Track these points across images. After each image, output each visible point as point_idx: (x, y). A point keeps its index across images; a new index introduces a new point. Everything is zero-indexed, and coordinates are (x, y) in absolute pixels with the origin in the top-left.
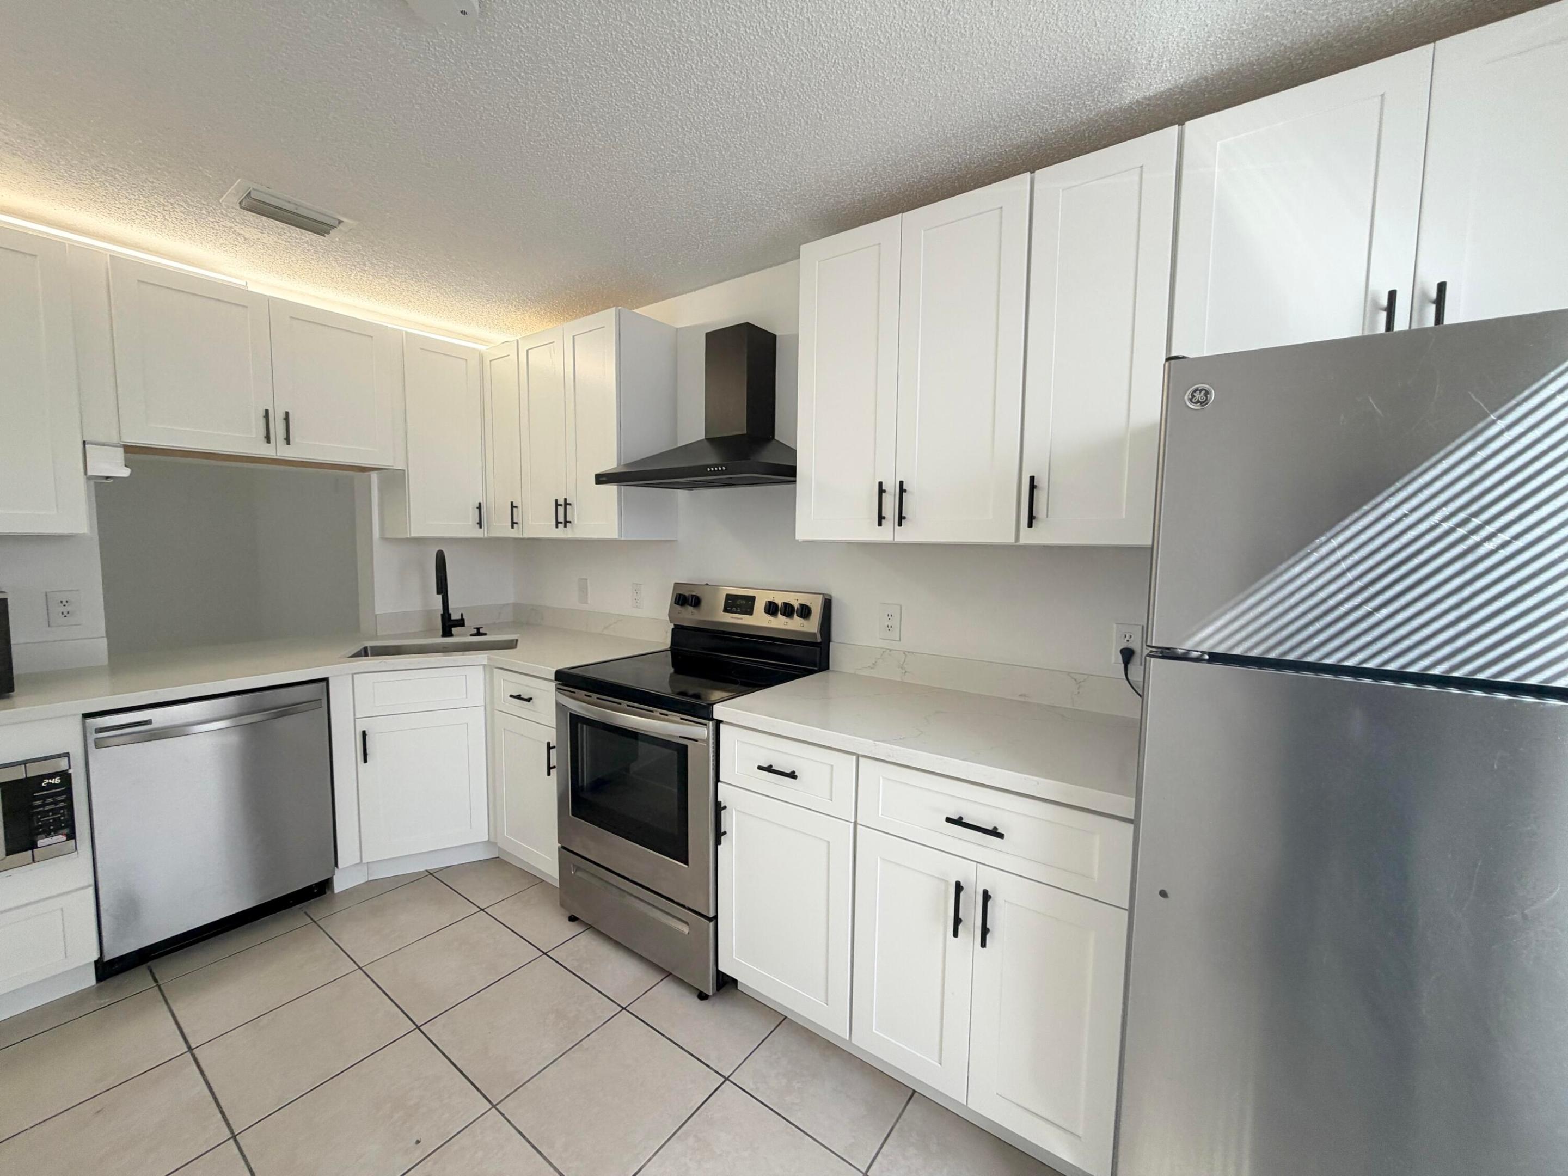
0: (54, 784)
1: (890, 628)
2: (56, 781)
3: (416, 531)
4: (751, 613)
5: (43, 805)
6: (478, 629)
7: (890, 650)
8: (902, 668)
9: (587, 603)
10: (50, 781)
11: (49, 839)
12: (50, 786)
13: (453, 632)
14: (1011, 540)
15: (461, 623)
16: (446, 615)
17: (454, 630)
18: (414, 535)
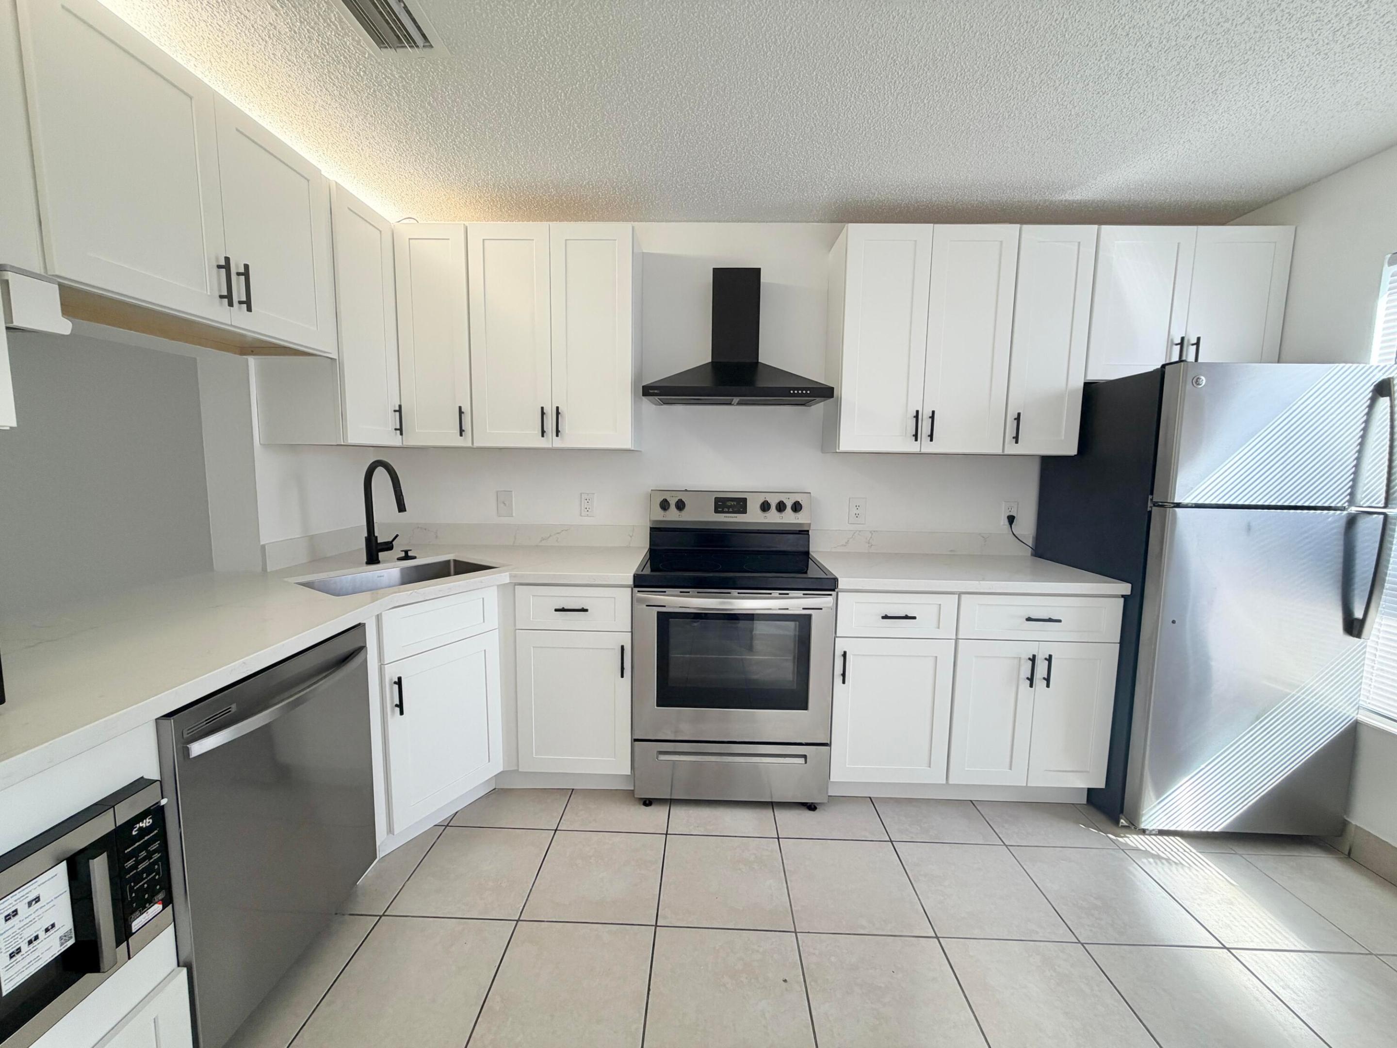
0: (146, 827)
1: (857, 515)
2: (147, 822)
3: (353, 439)
4: (745, 512)
5: (138, 863)
6: (406, 552)
7: (860, 531)
8: (869, 543)
9: (512, 516)
10: (141, 825)
11: (145, 914)
12: (143, 832)
13: (380, 559)
14: (1000, 452)
15: (388, 546)
16: (371, 539)
17: (382, 555)
18: (351, 440)
